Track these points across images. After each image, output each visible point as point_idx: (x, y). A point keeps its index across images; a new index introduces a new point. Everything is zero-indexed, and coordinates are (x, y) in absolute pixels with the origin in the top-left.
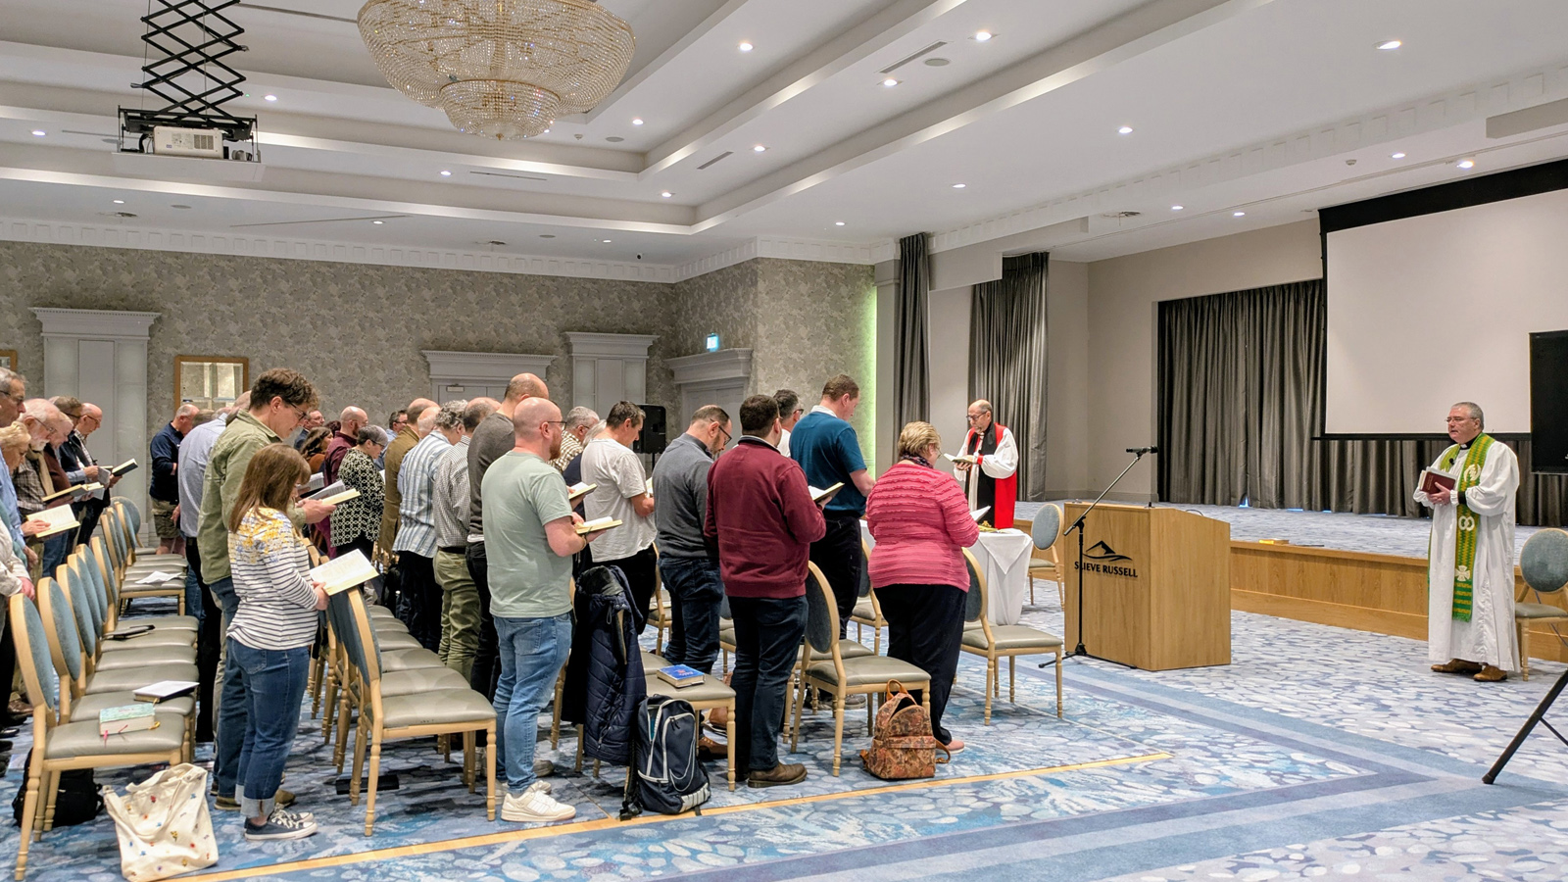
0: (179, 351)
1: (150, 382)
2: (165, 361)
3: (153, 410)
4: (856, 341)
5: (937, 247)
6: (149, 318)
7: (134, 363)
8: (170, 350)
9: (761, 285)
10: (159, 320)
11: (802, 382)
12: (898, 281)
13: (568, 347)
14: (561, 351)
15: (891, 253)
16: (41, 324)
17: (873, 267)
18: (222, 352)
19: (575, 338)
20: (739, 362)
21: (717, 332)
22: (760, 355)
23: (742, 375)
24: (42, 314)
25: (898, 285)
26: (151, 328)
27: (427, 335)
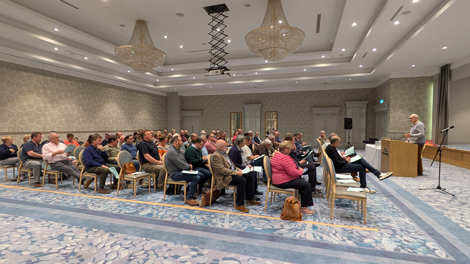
0: (266, 111)
1: (261, 117)
2: (264, 113)
3: (262, 122)
4: (426, 98)
5: (452, 67)
6: (260, 105)
7: (258, 113)
8: (265, 111)
9: (392, 86)
10: (262, 106)
11: (405, 110)
12: (439, 80)
13: (345, 105)
14: (344, 106)
15: (437, 71)
16: (244, 107)
17: (432, 76)
18: (273, 111)
19: (347, 103)
20: (386, 106)
21: (383, 99)
22: (391, 104)
23: (386, 109)
24: (245, 106)
25: (439, 81)
26: (261, 107)
27: (312, 105)
